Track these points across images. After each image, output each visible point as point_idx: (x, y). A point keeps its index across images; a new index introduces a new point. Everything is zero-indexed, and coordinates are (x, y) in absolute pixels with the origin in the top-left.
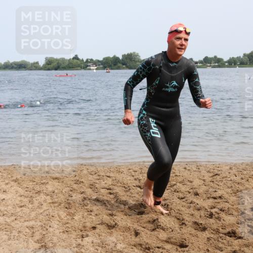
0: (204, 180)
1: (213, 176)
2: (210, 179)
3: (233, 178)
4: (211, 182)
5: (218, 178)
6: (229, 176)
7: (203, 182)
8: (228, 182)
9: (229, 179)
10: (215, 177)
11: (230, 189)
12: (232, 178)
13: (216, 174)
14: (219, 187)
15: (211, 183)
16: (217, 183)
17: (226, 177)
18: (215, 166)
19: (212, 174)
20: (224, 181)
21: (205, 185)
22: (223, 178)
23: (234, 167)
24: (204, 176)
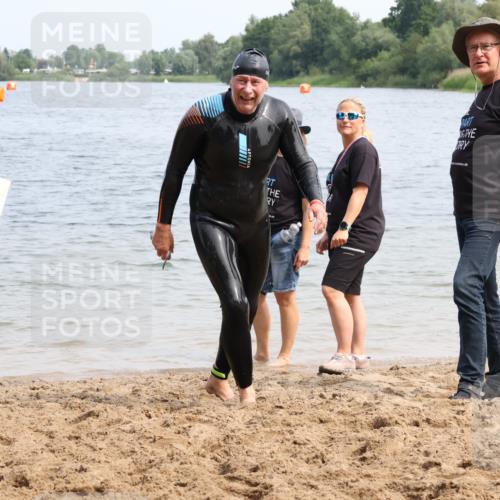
0: (50, 435)
1: (81, 419)
2: (70, 429)
3: (141, 422)
4: (70, 438)
5: (94, 424)
6: (126, 419)
7: (46, 440)
8: (122, 435)
9: (127, 427)
10: (85, 423)
11: (129, 460)
12: (136, 424)
13: (90, 414)
14: (93, 455)
15: (72, 443)
16: (89, 440)
17: (119, 421)
18: (87, 386)
19: (77, 414)
20: (113, 435)
21: (53, 451)
22: (109, 425)
23: (145, 388)
24: (50, 422)
